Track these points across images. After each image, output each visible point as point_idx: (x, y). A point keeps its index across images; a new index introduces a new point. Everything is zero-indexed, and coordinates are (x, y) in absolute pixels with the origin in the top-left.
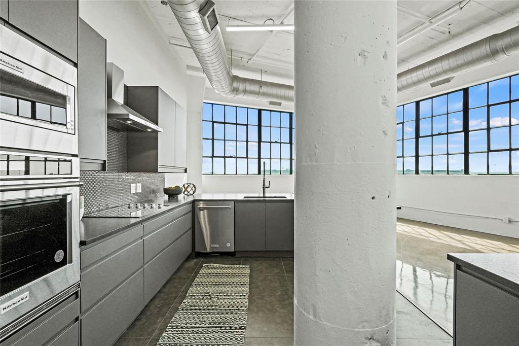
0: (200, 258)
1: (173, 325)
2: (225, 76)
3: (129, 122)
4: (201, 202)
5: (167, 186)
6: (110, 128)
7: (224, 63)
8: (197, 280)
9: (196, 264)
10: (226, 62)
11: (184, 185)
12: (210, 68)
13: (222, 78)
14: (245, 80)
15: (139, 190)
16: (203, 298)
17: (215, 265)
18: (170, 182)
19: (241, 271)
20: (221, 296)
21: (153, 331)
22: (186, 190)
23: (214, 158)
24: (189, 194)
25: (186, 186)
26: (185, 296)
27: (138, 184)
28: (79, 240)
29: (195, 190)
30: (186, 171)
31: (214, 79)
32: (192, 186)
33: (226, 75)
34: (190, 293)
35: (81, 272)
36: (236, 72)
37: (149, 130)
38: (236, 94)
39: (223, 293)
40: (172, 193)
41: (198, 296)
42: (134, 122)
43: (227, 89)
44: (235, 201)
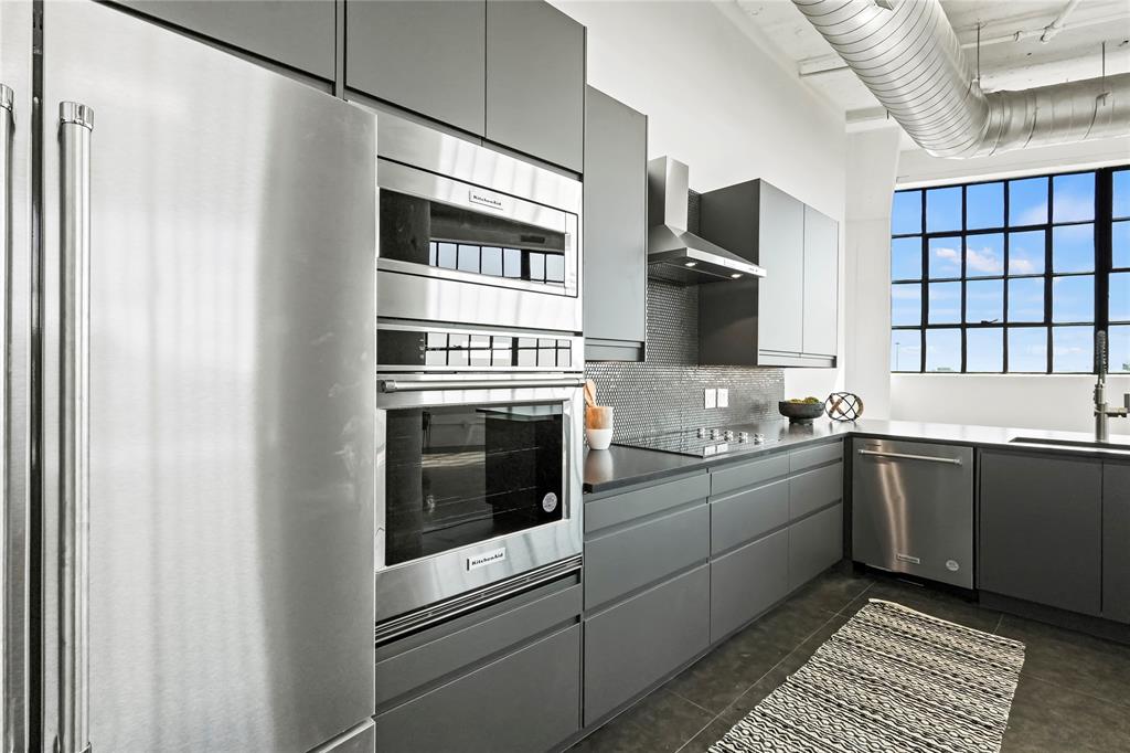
0: (865, 581)
1: (767, 711)
2: (953, 103)
3: (690, 265)
4: (879, 442)
5: (788, 398)
6: (653, 280)
7: (950, 69)
8: (846, 631)
9: (852, 591)
10: (956, 66)
11: (831, 397)
12: (906, 98)
13: (944, 111)
14: (1032, 95)
15: (724, 403)
16: (853, 681)
17: (905, 609)
18: (796, 389)
19: (988, 652)
20: (906, 695)
21: (723, 705)
22: (835, 407)
23: (927, 331)
24: (843, 418)
25: (836, 398)
26: (809, 658)
27: (720, 390)
28: (582, 482)
29: (860, 410)
30: (834, 363)
31: (923, 122)
32: (851, 400)
33: (957, 99)
34: (820, 656)
35: (584, 539)
36: (993, 83)
37: (736, 276)
38: (1000, 145)
39: (917, 692)
40: (798, 413)
41: (840, 670)
42: (701, 264)
43: (966, 139)
44: (976, 447)
